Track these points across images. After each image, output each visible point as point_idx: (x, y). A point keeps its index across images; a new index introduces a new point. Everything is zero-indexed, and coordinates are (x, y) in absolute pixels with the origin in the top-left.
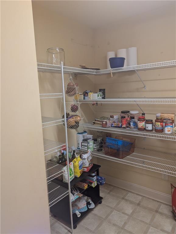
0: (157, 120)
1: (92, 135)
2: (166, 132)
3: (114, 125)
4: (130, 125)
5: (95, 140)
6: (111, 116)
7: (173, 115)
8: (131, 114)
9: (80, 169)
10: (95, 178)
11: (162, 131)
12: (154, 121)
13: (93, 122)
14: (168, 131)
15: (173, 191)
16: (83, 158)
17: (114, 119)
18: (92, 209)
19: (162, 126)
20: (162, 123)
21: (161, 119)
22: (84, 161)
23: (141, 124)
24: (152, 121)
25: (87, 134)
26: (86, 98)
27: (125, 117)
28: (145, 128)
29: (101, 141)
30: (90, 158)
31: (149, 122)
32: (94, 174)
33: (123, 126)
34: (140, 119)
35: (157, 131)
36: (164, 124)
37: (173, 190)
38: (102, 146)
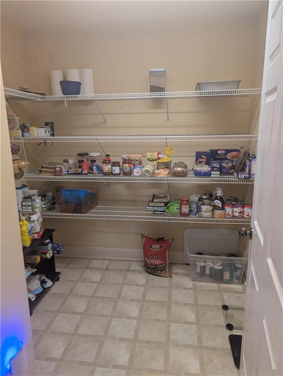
0: (125, 161)
1: (37, 190)
2: (135, 174)
3: (72, 171)
4: (93, 170)
5: (43, 196)
6: (64, 161)
7: (141, 155)
8: (91, 157)
9: (29, 235)
10: (50, 245)
11: (130, 173)
12: (121, 163)
13: (39, 170)
14: (137, 173)
15: (144, 242)
16: (32, 219)
17: (69, 164)
18: (49, 288)
19: (131, 168)
20: (130, 165)
21: (129, 160)
22: (33, 224)
23: (107, 168)
24: (119, 162)
25: (29, 189)
26: (26, 134)
27: (83, 161)
28: (112, 172)
29: (52, 195)
30: (41, 220)
31: (116, 164)
32: (48, 241)
33: (83, 172)
34: (104, 162)
35: (125, 174)
36: (132, 166)
37: (144, 240)
38: (54, 203)
